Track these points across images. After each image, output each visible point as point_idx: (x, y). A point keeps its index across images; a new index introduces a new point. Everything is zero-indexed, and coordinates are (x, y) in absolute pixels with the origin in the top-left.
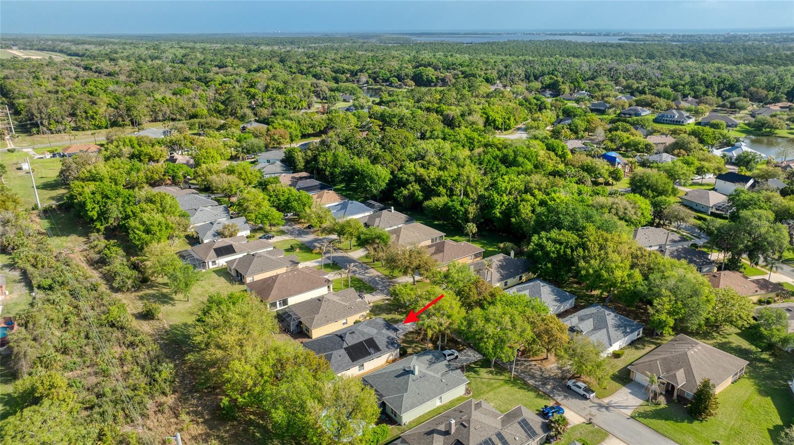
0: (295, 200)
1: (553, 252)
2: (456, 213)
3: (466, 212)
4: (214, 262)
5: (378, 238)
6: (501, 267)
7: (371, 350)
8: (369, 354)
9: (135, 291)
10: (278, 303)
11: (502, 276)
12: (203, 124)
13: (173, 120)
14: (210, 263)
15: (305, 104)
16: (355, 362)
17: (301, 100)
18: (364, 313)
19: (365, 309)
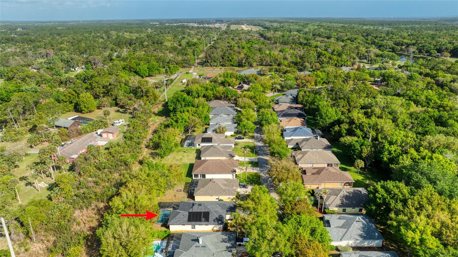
0: (265, 120)
1: (380, 199)
2: (353, 150)
3: (361, 152)
4: (199, 145)
5: (279, 154)
6: (346, 197)
7: (203, 219)
8: (200, 221)
9: (153, 150)
10: (199, 175)
11: (342, 203)
12: (277, 69)
13: (271, 65)
14: (197, 145)
15: (349, 63)
16: (189, 223)
17: (347, 60)
18: (232, 197)
19: (233, 194)
